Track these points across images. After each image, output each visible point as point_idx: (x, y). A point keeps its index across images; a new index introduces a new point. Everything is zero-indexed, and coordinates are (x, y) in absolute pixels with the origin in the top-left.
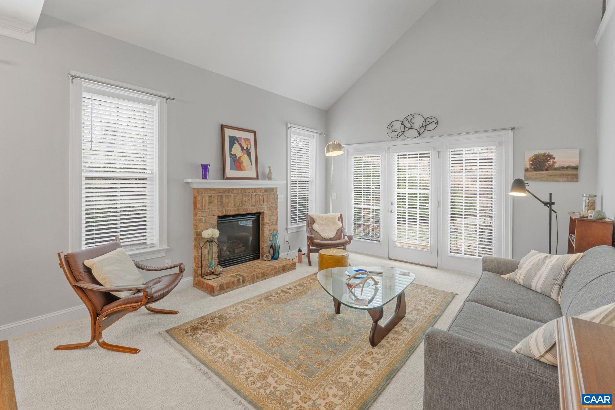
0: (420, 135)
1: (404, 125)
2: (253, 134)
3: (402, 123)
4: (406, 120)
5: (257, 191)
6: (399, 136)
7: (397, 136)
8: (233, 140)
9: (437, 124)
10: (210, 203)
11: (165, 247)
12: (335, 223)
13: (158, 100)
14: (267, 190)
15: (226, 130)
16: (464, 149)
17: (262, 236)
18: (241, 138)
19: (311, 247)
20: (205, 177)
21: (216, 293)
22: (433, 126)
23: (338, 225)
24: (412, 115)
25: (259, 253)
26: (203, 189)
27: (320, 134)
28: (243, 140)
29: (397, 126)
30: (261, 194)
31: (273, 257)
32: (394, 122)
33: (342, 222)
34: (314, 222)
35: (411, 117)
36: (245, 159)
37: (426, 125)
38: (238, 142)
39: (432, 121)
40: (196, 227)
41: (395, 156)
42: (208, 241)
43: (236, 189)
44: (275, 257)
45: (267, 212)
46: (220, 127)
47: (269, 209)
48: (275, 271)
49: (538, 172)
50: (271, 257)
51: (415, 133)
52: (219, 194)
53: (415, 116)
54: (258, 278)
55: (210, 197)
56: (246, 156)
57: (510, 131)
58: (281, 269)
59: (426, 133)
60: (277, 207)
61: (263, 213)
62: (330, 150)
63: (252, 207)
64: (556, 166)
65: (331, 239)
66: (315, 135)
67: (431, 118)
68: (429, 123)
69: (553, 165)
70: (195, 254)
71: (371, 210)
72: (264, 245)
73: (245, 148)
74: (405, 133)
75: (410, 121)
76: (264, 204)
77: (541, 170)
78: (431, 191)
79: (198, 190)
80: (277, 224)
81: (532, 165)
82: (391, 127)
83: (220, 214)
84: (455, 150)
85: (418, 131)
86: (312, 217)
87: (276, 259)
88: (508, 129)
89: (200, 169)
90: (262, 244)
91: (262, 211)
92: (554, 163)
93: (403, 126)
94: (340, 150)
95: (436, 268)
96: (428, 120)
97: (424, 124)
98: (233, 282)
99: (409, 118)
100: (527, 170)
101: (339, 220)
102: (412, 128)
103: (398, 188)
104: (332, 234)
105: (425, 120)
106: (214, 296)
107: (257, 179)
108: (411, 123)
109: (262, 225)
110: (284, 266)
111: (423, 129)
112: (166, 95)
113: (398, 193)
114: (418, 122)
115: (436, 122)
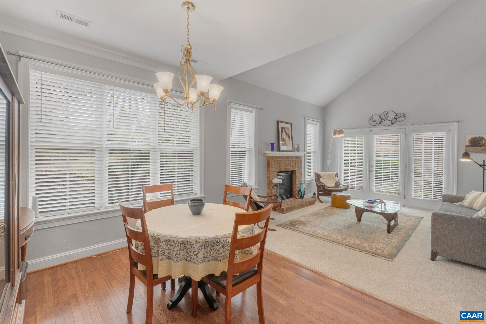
0: (392, 124)
1: (381, 117)
2: (290, 125)
3: (380, 116)
4: (382, 114)
5: (293, 158)
6: (377, 124)
7: (376, 125)
8: (283, 128)
9: (405, 117)
10: (275, 164)
11: (257, 187)
12: (333, 178)
13: (254, 110)
14: (297, 157)
15: (280, 123)
16: (423, 134)
17: (294, 184)
18: (285, 128)
19: (320, 193)
20: (272, 150)
21: (285, 212)
22: (402, 119)
23: (336, 179)
24: (388, 112)
25: (292, 194)
26: (272, 157)
27: (320, 122)
28: (286, 129)
29: (376, 118)
30: (295, 160)
31: (301, 197)
32: (373, 116)
33: (338, 177)
34: (321, 177)
35: (386, 112)
36: (287, 140)
37: (397, 118)
38: (284, 130)
39: (401, 115)
40: (269, 177)
41: (374, 137)
42: (275, 185)
43: (285, 157)
44: (302, 197)
45: (297, 171)
46: (277, 122)
47: (298, 168)
48: (307, 204)
49: (474, 148)
50: (300, 197)
51: (389, 123)
52: (278, 160)
53: (389, 112)
54: (300, 207)
55: (275, 161)
56: (288, 137)
58: (309, 203)
59: (397, 123)
60: (301, 167)
61: (295, 171)
62: (336, 134)
63: (291, 167)
65: (332, 187)
66: (318, 123)
67: (400, 114)
68: (399, 117)
70: (268, 192)
71: (356, 170)
72: (295, 189)
73: (287, 133)
74: (382, 123)
75: (385, 115)
76: (296, 166)
77: (477, 147)
78: (400, 158)
79: (270, 157)
80: (301, 178)
81: (470, 143)
82: (371, 119)
83: (278, 171)
84: (418, 134)
85: (391, 122)
86: (319, 174)
87: (303, 198)
88: (455, 122)
89: (270, 146)
90: (294, 189)
91: (295, 169)
93: (380, 119)
96: (398, 115)
97: (396, 117)
98: (291, 207)
100: (467, 146)
101: (336, 176)
102: (387, 120)
103: (376, 157)
104: (333, 185)
105: (396, 115)
106: (284, 213)
107: (293, 151)
108: (386, 117)
109: (294, 178)
110: (310, 202)
111: (395, 121)
112: (258, 107)
113: (376, 160)
114: (391, 116)
115: (404, 116)
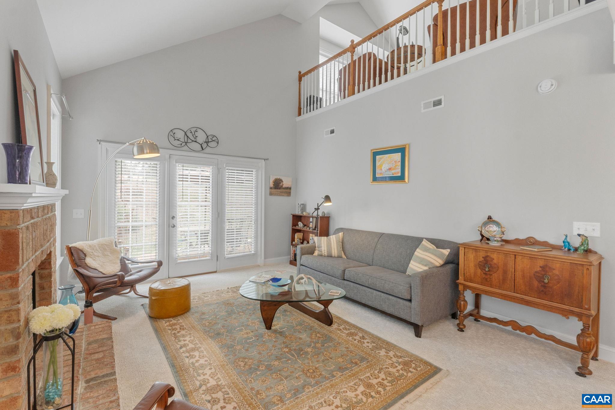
0: (203, 149)
1: (186, 135)
2: (33, 91)
3: (185, 133)
4: (189, 131)
6: (182, 146)
7: (180, 146)
9: (218, 143)
22: (214, 144)
24: (197, 128)
29: (180, 135)
32: (175, 130)
34: (86, 255)
35: (195, 129)
37: (208, 142)
39: (213, 139)
49: (276, 190)
51: (198, 147)
57: (264, 160)
59: (208, 150)
60: (56, 238)
64: (284, 186)
67: (213, 136)
68: (211, 140)
69: (282, 186)
74: (188, 144)
75: (193, 134)
77: (278, 189)
78: (212, 203)
81: (274, 185)
82: (172, 134)
85: (201, 146)
86: (80, 248)
92: (283, 185)
94: (158, 153)
95: (215, 272)
97: (207, 140)
99: (193, 130)
100: (271, 188)
101: (116, 246)
102: (196, 141)
105: (208, 137)
107: (44, 185)
108: (194, 136)
111: (205, 145)
114: (201, 138)
115: (217, 141)
